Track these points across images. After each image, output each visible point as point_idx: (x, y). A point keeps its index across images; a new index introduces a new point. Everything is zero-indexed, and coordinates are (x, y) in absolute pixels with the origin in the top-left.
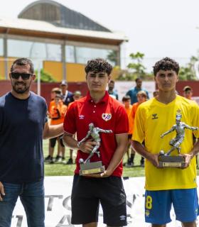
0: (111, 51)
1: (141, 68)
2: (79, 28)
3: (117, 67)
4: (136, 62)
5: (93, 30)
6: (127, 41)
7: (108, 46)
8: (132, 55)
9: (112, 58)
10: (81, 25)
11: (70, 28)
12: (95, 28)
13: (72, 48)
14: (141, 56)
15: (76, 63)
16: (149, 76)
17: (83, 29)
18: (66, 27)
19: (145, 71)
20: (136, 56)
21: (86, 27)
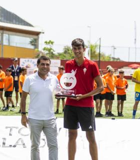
0: (32, 39)
1: (52, 51)
2: (13, 23)
3: (36, 49)
4: (48, 46)
5: (21, 25)
6: (43, 33)
7: (31, 36)
8: (46, 42)
9: (33, 43)
10: (14, 21)
11: (7, 23)
12: (23, 24)
13: (7, 35)
14: (52, 43)
15: (9, 45)
16: (56, 56)
17: (16, 24)
18: (4, 22)
19: (54, 53)
20: (49, 43)
21: (17, 23)
